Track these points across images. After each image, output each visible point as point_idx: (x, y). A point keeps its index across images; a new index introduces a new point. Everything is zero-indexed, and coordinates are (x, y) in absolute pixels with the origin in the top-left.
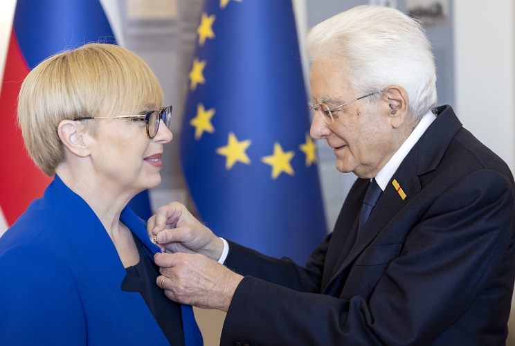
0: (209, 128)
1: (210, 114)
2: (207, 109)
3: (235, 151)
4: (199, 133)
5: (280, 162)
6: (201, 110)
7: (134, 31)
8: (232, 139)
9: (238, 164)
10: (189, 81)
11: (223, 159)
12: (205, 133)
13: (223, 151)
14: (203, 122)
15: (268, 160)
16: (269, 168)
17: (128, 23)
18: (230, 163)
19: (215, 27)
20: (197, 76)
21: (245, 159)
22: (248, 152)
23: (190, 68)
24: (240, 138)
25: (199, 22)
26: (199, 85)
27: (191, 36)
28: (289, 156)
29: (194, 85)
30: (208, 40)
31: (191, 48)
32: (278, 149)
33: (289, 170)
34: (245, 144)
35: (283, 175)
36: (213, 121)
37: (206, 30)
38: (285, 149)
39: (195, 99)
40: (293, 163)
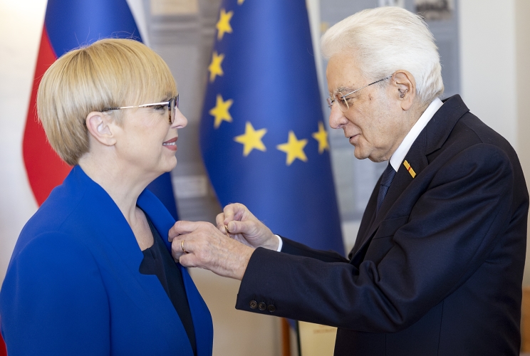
0: (228, 117)
1: (228, 104)
2: (225, 99)
3: (252, 139)
4: (218, 122)
5: (294, 149)
6: (220, 100)
7: (157, 27)
8: (249, 128)
9: (255, 151)
10: (209, 73)
11: (241, 146)
12: (224, 122)
13: (240, 139)
14: (222, 111)
15: (283, 147)
16: (284, 155)
17: (151, 19)
18: (247, 151)
19: (232, 22)
20: (216, 68)
21: (261, 147)
22: (264, 140)
23: (210, 61)
24: (256, 128)
25: (218, 18)
26: (217, 77)
27: (210, 31)
28: (303, 143)
29: (213, 77)
30: (226, 34)
31: (210, 42)
32: (292, 137)
33: (302, 157)
34: (262, 133)
35: (297, 161)
36: (231, 111)
37: (224, 25)
38: (299, 138)
39: (213, 91)
40: (306, 150)
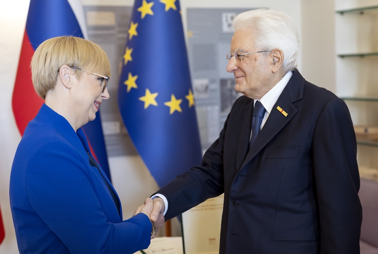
0: (135, 86)
1: (135, 78)
2: (133, 75)
3: (149, 99)
4: (129, 89)
5: (174, 105)
6: (130, 76)
8: (148, 92)
9: (151, 106)
10: (124, 60)
11: (143, 103)
12: (132, 89)
13: (142, 99)
14: (131, 82)
15: (168, 104)
16: (168, 108)
17: (89, 28)
18: (146, 106)
19: (138, 30)
20: (128, 57)
21: (155, 103)
22: (156, 99)
23: (124, 53)
24: (152, 92)
25: (129, 27)
26: (129, 62)
27: (125, 36)
28: (179, 101)
29: (126, 62)
30: (134, 36)
31: (124, 42)
32: (173, 98)
33: (179, 109)
34: (155, 95)
35: (176, 112)
36: (137, 82)
37: (133, 31)
38: (177, 98)
39: (127, 70)
40: (181, 105)
